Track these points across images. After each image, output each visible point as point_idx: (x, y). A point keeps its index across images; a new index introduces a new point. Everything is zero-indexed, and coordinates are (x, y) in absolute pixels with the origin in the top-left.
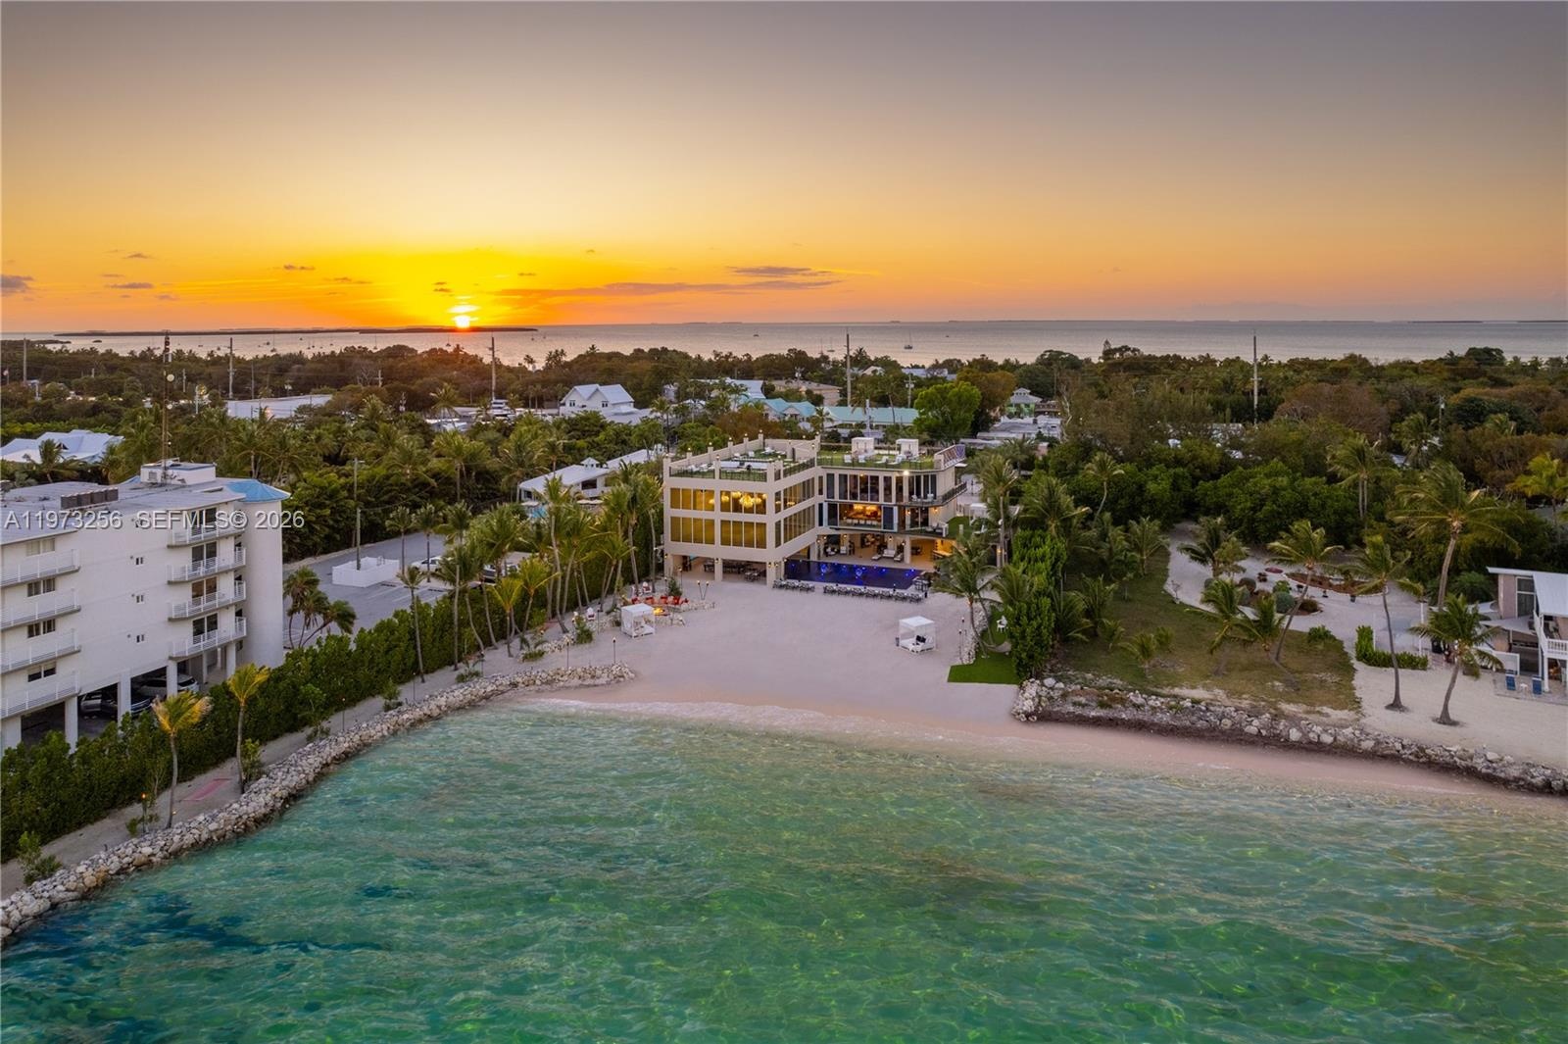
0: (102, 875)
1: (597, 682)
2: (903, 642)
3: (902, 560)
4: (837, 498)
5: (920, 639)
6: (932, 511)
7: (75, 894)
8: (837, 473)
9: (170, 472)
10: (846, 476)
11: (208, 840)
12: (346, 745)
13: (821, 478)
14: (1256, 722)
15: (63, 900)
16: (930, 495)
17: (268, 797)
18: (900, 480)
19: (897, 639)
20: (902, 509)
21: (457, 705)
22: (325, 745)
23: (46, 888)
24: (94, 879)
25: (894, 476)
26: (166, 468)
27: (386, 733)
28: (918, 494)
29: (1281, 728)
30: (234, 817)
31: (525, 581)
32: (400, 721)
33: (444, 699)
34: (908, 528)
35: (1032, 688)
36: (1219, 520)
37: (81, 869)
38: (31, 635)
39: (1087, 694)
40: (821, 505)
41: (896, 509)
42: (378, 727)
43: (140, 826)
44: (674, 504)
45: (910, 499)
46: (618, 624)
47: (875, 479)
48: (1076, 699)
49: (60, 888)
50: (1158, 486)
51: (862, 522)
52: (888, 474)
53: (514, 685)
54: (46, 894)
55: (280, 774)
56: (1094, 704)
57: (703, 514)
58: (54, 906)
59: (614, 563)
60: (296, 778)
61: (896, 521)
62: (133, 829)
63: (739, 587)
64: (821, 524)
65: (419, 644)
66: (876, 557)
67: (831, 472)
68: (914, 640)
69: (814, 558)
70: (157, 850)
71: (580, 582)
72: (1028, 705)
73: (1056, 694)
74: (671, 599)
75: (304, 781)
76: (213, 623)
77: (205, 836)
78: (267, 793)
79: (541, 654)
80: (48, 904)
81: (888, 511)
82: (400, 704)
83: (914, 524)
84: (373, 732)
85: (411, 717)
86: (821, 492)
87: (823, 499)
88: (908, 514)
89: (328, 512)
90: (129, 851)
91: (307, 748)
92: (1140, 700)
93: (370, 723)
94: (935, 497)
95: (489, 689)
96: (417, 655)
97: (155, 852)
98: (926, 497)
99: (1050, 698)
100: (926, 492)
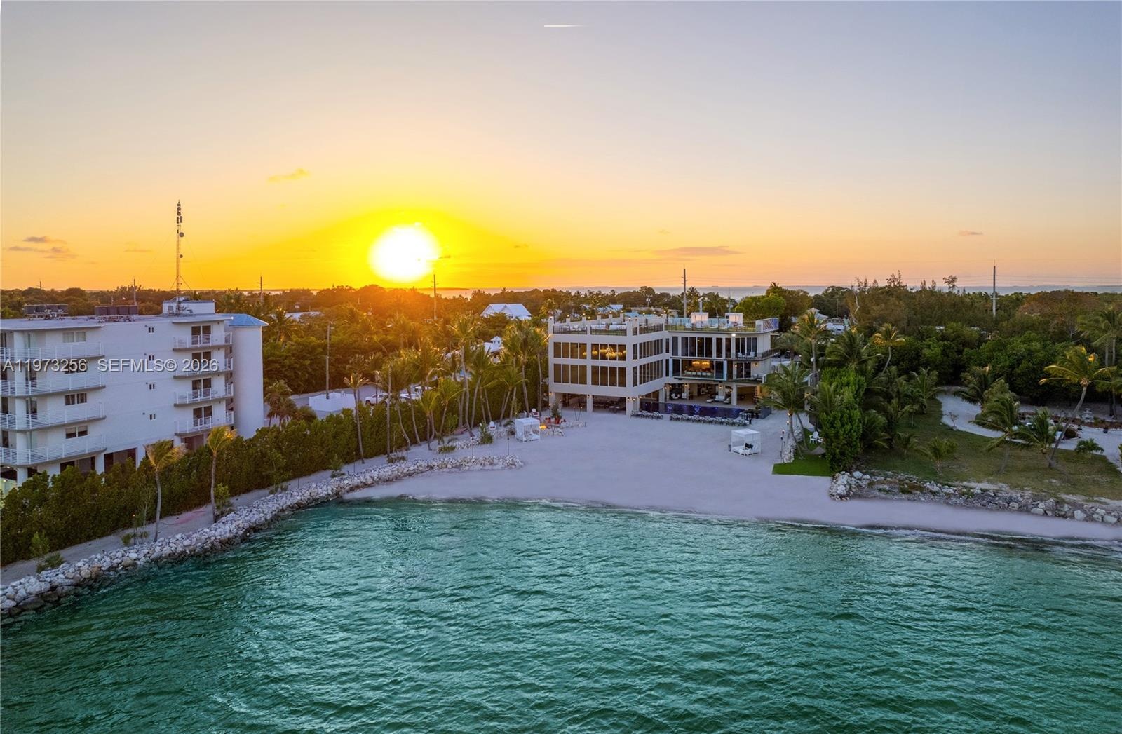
0: (95, 569)
1: (495, 467)
2: (734, 448)
3: (730, 403)
4: (680, 355)
5: (748, 446)
6: (753, 365)
7: (72, 581)
8: (680, 336)
9: (182, 305)
10: (687, 338)
11: (182, 552)
12: (299, 498)
13: (668, 340)
14: (1042, 505)
15: (61, 585)
16: (752, 353)
17: (233, 527)
18: (729, 340)
19: (730, 446)
20: (730, 364)
21: (387, 478)
22: (282, 497)
23: (50, 575)
24: (89, 572)
25: (724, 337)
26: (179, 302)
27: (330, 493)
28: (743, 352)
29: (1066, 510)
30: (203, 537)
31: (442, 393)
32: (342, 485)
33: (377, 473)
34: (734, 378)
35: (843, 478)
36: (987, 368)
37: (80, 564)
38: (67, 403)
39: (891, 483)
40: (667, 361)
41: (725, 363)
42: (325, 488)
43: (132, 541)
44: (557, 355)
45: (737, 356)
46: (513, 433)
47: (709, 340)
48: (881, 487)
49: (61, 576)
50: (931, 350)
51: (699, 374)
52: (719, 336)
53: (431, 467)
54: (48, 579)
55: (245, 512)
56: (896, 491)
57: (578, 362)
58: (53, 588)
59: (510, 389)
60: (256, 516)
61: (725, 372)
62: (126, 541)
63: (606, 417)
64: (667, 375)
65: (360, 434)
66: (710, 401)
67: (675, 335)
68: (744, 446)
69: (662, 400)
70: (141, 556)
71: (485, 404)
72: (841, 489)
73: (863, 483)
74: (553, 420)
75: (263, 519)
76: (209, 412)
77: (180, 549)
78: (232, 524)
79: (453, 448)
80: (48, 586)
81: (720, 365)
82: (343, 474)
83: (739, 375)
84: (320, 491)
85: (350, 483)
86: (667, 351)
87: (669, 356)
88: (735, 367)
89: (308, 362)
90: (119, 554)
91: (268, 498)
92: (935, 488)
93: (319, 484)
94: (756, 355)
95: (412, 468)
96: (358, 442)
97: (140, 557)
98: (748, 354)
99: (859, 486)
100: (749, 350)
